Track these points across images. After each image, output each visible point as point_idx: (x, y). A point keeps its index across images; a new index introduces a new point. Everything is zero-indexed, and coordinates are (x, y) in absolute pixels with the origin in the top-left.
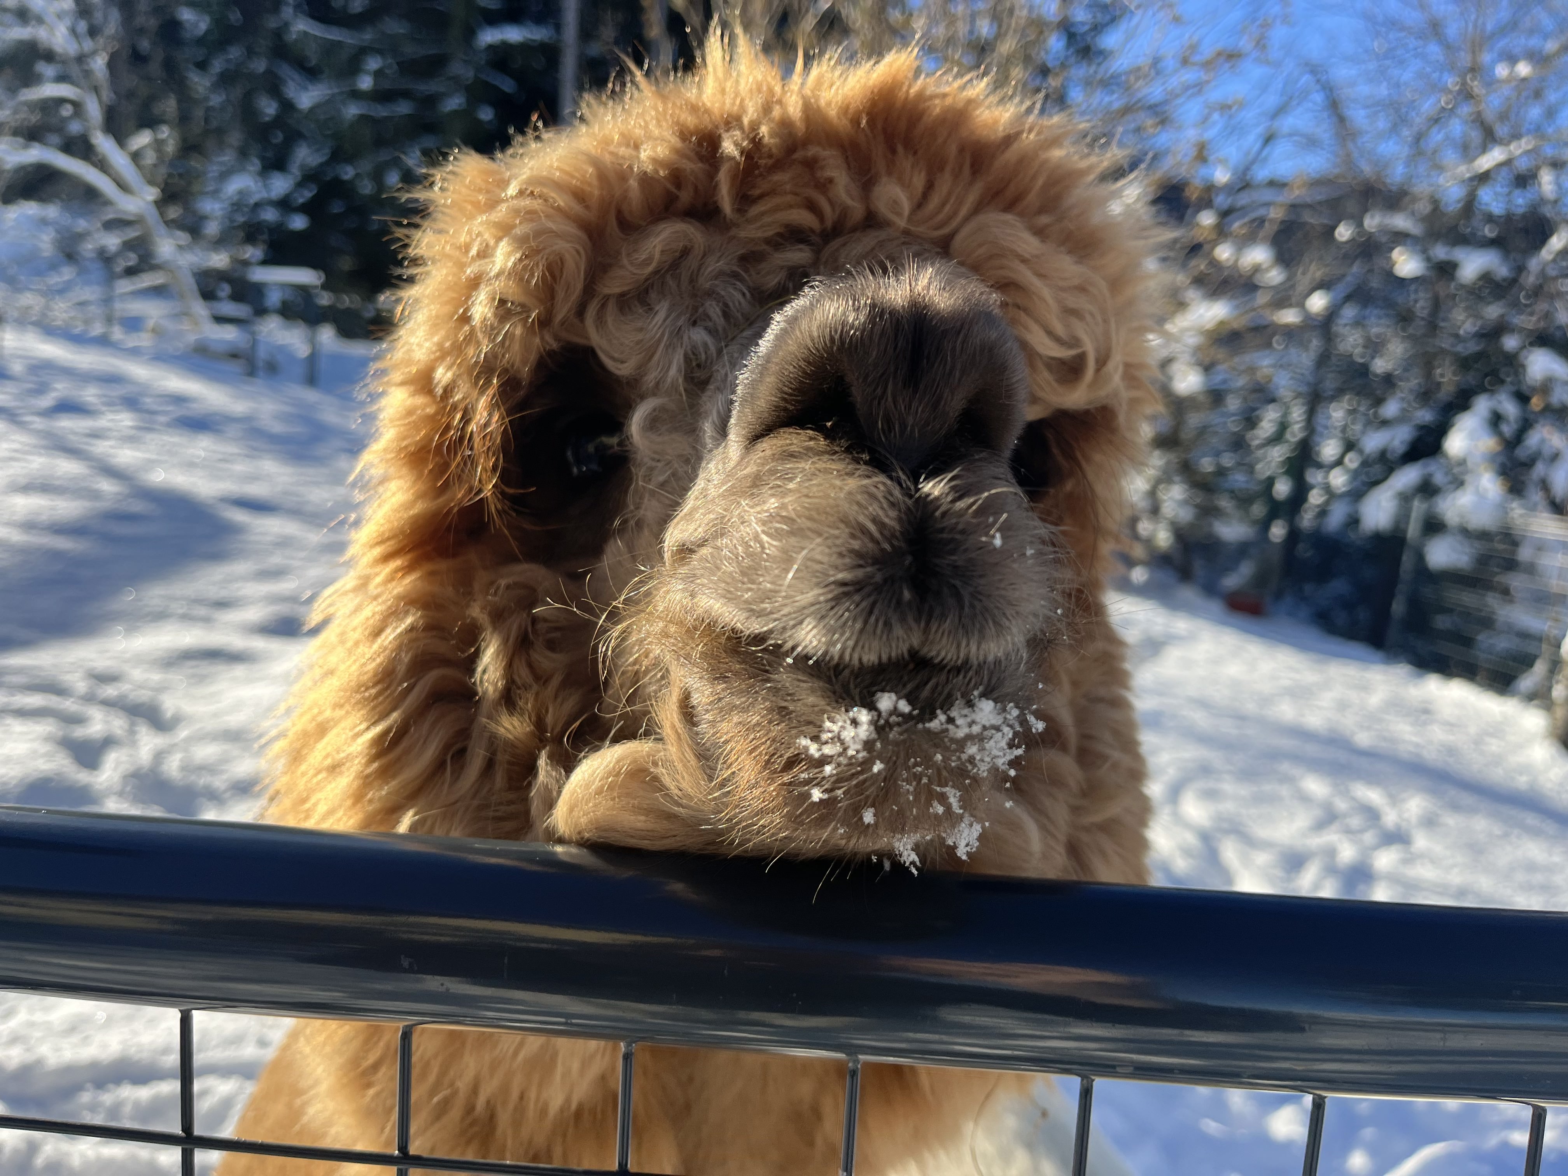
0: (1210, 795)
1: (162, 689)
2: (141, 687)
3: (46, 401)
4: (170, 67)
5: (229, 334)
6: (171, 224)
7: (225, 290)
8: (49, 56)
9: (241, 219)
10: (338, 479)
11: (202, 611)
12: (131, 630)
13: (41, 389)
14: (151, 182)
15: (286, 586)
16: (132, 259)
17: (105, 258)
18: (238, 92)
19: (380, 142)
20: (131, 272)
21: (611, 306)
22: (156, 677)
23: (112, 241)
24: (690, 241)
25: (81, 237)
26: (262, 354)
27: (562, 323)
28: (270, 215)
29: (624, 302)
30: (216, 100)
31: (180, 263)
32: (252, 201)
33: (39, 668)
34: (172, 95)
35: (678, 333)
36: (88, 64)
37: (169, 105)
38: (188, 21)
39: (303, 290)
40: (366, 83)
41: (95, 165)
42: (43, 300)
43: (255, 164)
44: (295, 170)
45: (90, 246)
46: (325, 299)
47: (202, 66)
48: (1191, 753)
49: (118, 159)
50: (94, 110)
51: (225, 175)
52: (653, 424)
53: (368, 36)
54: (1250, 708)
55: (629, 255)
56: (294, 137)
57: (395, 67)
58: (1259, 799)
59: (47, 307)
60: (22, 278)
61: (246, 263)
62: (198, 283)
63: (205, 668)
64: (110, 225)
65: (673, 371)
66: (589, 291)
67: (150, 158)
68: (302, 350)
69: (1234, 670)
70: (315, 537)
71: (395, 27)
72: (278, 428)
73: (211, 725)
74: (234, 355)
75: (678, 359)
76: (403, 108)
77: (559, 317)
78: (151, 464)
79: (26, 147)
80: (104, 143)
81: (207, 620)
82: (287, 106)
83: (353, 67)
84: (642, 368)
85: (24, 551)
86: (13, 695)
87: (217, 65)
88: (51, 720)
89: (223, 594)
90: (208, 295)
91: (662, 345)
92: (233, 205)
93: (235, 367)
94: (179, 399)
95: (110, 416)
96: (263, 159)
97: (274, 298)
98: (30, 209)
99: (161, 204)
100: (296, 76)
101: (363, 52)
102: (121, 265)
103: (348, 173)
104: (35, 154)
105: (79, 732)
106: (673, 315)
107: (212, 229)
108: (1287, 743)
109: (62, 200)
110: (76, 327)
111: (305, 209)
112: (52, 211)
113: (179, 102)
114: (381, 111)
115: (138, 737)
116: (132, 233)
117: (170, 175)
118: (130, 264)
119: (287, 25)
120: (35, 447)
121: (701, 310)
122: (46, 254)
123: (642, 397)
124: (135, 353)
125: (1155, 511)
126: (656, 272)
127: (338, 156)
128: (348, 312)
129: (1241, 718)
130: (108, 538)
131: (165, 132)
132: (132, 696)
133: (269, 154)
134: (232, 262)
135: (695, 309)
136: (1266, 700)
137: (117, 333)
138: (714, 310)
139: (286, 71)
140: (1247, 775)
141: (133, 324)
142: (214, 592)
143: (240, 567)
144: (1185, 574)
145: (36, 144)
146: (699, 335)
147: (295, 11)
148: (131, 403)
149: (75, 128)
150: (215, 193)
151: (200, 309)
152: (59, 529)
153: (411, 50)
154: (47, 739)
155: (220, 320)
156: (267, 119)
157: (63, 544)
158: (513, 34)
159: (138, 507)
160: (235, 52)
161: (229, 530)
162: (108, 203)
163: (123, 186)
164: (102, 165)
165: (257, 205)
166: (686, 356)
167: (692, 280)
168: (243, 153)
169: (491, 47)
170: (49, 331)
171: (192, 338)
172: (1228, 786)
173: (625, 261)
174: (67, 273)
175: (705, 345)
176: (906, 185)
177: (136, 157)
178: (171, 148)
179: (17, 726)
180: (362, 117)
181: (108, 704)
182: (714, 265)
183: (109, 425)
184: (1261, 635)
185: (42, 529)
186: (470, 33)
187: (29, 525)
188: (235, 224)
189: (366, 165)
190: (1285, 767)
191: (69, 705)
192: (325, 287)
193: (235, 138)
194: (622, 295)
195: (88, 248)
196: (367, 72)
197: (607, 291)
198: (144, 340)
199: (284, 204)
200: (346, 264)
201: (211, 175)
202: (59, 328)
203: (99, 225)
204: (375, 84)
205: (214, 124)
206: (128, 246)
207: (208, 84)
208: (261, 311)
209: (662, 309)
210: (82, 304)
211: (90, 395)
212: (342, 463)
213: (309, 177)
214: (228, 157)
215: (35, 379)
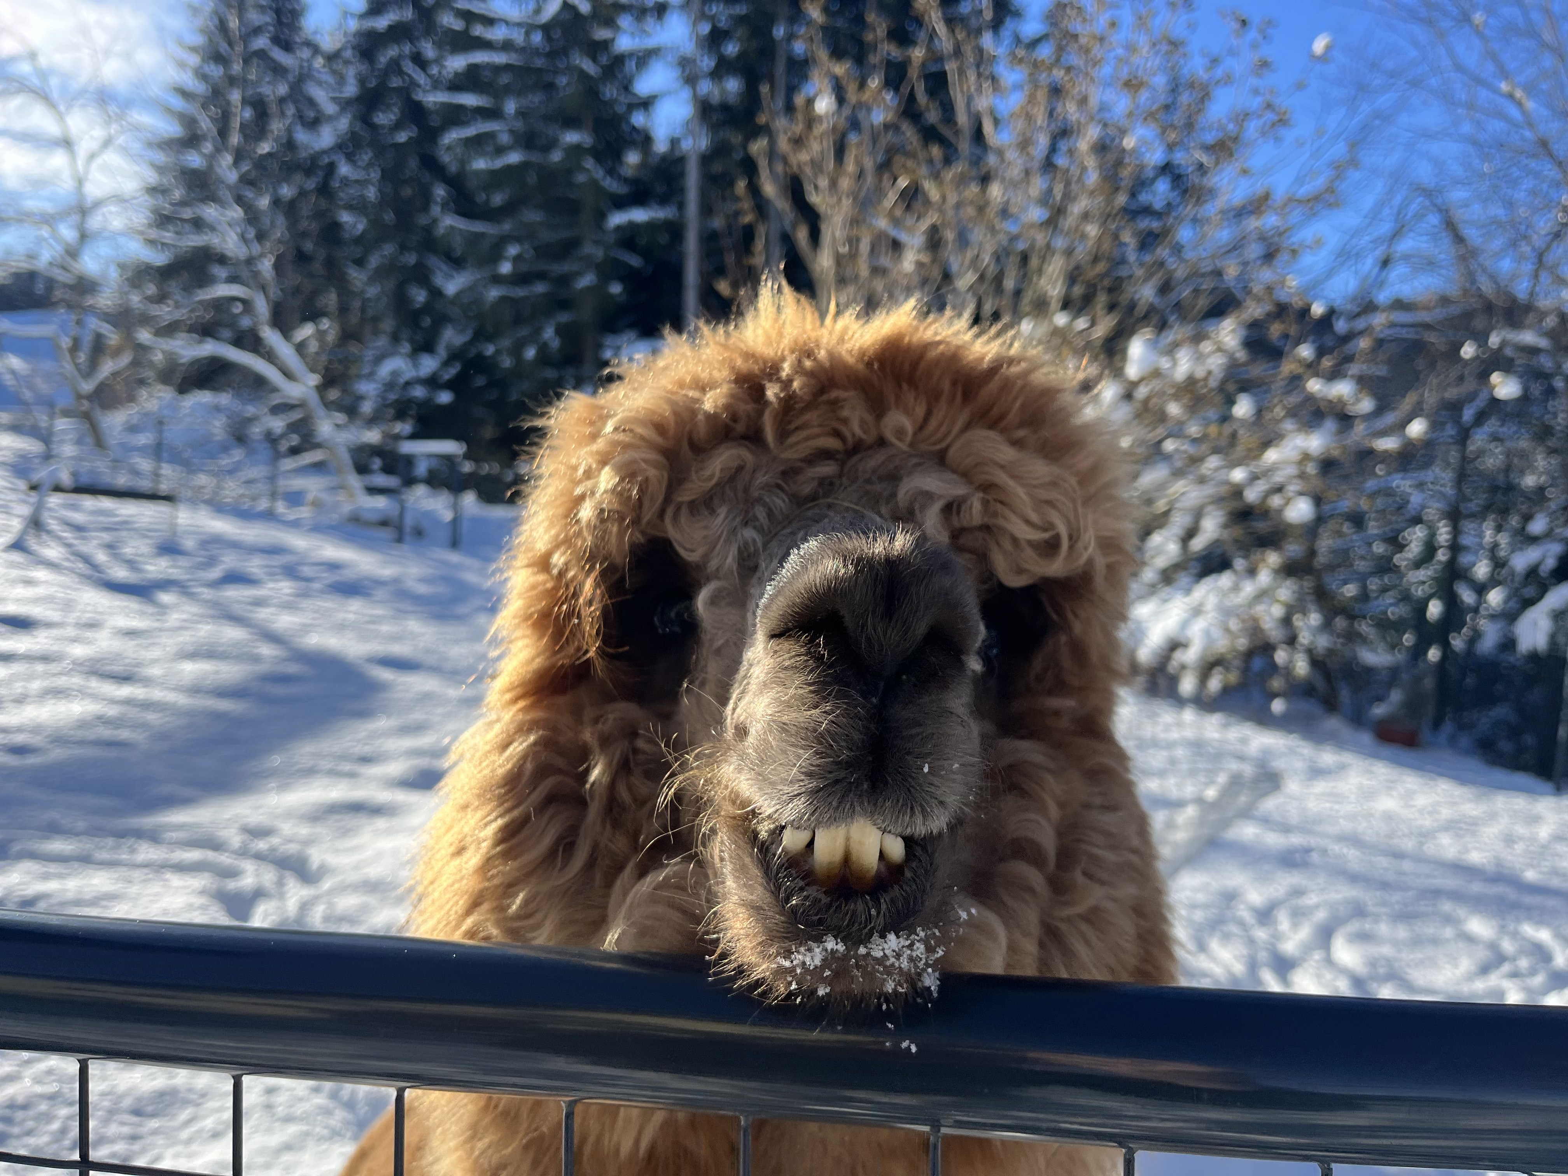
0: (1363, 937)
1: (308, 842)
2: (290, 841)
3: (215, 573)
4: (330, 263)
5: (380, 503)
6: (329, 405)
7: (377, 463)
8: (222, 260)
9: (392, 397)
10: (479, 635)
11: (347, 767)
12: (283, 787)
13: (211, 562)
14: (313, 370)
15: (425, 741)
16: (295, 440)
17: (271, 439)
18: (391, 284)
19: (518, 321)
20: (295, 451)
21: (684, 510)
22: (304, 831)
23: (278, 424)
24: (743, 460)
25: (250, 420)
26: (409, 521)
27: (648, 523)
28: (419, 392)
29: (694, 507)
30: (372, 291)
31: (338, 440)
32: (402, 381)
33: (199, 825)
34: (333, 290)
35: (734, 531)
36: (256, 265)
37: (331, 299)
38: (346, 223)
39: (448, 459)
40: (506, 268)
41: (262, 356)
42: (215, 481)
43: (406, 347)
44: (442, 351)
45: (257, 430)
46: (467, 467)
47: (360, 262)
48: (1342, 892)
49: (284, 350)
50: (262, 307)
51: (379, 359)
52: (713, 601)
53: (507, 226)
54: (1409, 845)
55: (697, 472)
56: (441, 320)
57: (532, 251)
58: (1417, 942)
59: (219, 487)
60: (195, 460)
61: (397, 437)
62: (353, 458)
63: (350, 821)
64: (277, 410)
65: (729, 560)
66: (667, 500)
67: (313, 347)
68: (448, 516)
69: (1387, 803)
70: (454, 692)
71: (532, 216)
72: (423, 589)
73: (354, 877)
74: (384, 523)
75: (733, 552)
76: (540, 288)
77: (645, 520)
78: (306, 629)
79: (200, 342)
80: (271, 336)
81: (352, 775)
82: (436, 293)
83: (495, 255)
84: (706, 557)
85: (189, 713)
86: (173, 852)
87: (374, 261)
88: (206, 875)
89: (367, 750)
90: (362, 469)
91: (722, 540)
92: (385, 385)
93: (386, 534)
94: (333, 566)
95: (271, 585)
96: (412, 341)
97: (421, 469)
98: (204, 397)
99: (322, 389)
100: (444, 267)
101: (502, 241)
102: (284, 446)
103: (490, 350)
104: (209, 348)
105: (232, 885)
106: (731, 517)
107: (367, 408)
108: (1449, 882)
109: (234, 388)
110: (244, 503)
111: (450, 385)
112: (225, 399)
113: (339, 295)
114: (520, 292)
115: (286, 888)
116: (296, 415)
117: (330, 362)
118: (293, 444)
119: (435, 221)
120: (202, 616)
121: (751, 514)
122: (218, 438)
123: (708, 579)
124: (295, 525)
125: (1291, 641)
126: (716, 485)
127: (480, 335)
128: (488, 478)
129: (1398, 855)
130: (266, 699)
131: (325, 324)
132: (282, 849)
133: (419, 337)
134: (384, 437)
135: (747, 512)
136: (1425, 835)
137: (281, 507)
138: (760, 513)
139: (433, 261)
140: (1404, 916)
141: (295, 499)
142: (360, 749)
143: (382, 723)
144: (1330, 705)
145: (209, 339)
146: (749, 533)
147: (443, 208)
148: (291, 572)
149: (245, 322)
150: (371, 376)
151: (355, 481)
152: (222, 692)
153: (546, 236)
154: (202, 892)
155: (373, 491)
156: (418, 306)
157: (224, 705)
158: (639, 215)
159: (293, 668)
160: (388, 249)
161: (375, 687)
162: (275, 390)
163: (288, 375)
164: (270, 356)
165: (408, 384)
166: (739, 548)
167: (746, 490)
168: (395, 338)
169: (619, 228)
170: (219, 508)
171: (347, 508)
172: (1383, 928)
173: (694, 477)
174: (238, 454)
175: (754, 541)
176: (908, 412)
177: (300, 348)
178: (331, 337)
179: (176, 880)
180: (503, 299)
181: (259, 857)
182: (761, 479)
183: (270, 593)
184: (1418, 767)
185: (207, 693)
186: (601, 216)
187: (195, 690)
188: (388, 402)
189: (506, 342)
190: (1447, 906)
191: (224, 859)
192: (467, 456)
193: (388, 325)
194: (692, 502)
195: (256, 431)
196: (506, 259)
197: (680, 499)
198: (304, 513)
199: (432, 382)
200: (488, 432)
201: (367, 359)
202: (228, 504)
203: (266, 410)
204: (514, 268)
205: (370, 313)
206: (293, 427)
207: (365, 279)
208: (410, 481)
209: (722, 512)
210: (249, 482)
211: (254, 566)
212: (481, 619)
213: (454, 356)
214: (382, 342)
215: (203, 553)
